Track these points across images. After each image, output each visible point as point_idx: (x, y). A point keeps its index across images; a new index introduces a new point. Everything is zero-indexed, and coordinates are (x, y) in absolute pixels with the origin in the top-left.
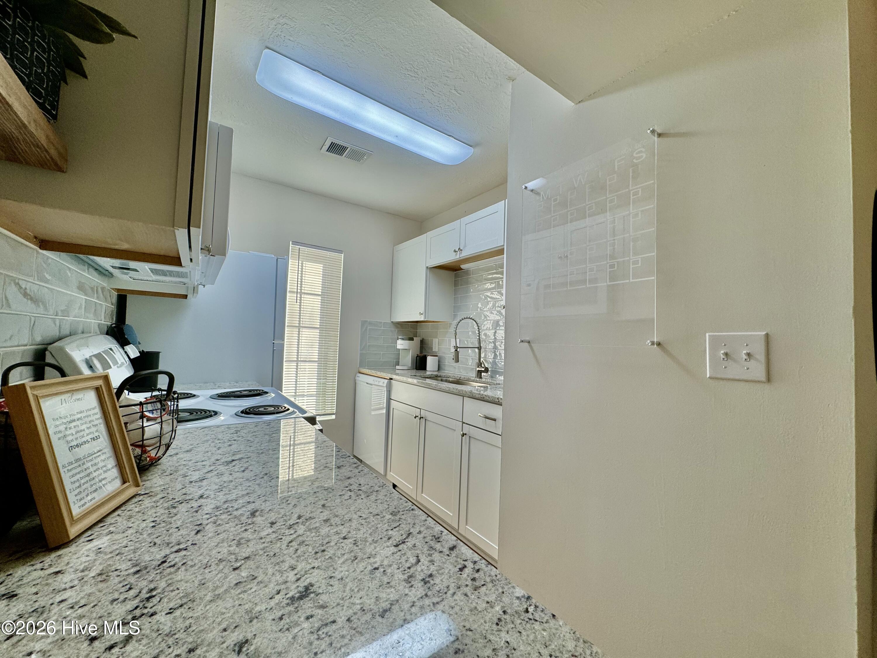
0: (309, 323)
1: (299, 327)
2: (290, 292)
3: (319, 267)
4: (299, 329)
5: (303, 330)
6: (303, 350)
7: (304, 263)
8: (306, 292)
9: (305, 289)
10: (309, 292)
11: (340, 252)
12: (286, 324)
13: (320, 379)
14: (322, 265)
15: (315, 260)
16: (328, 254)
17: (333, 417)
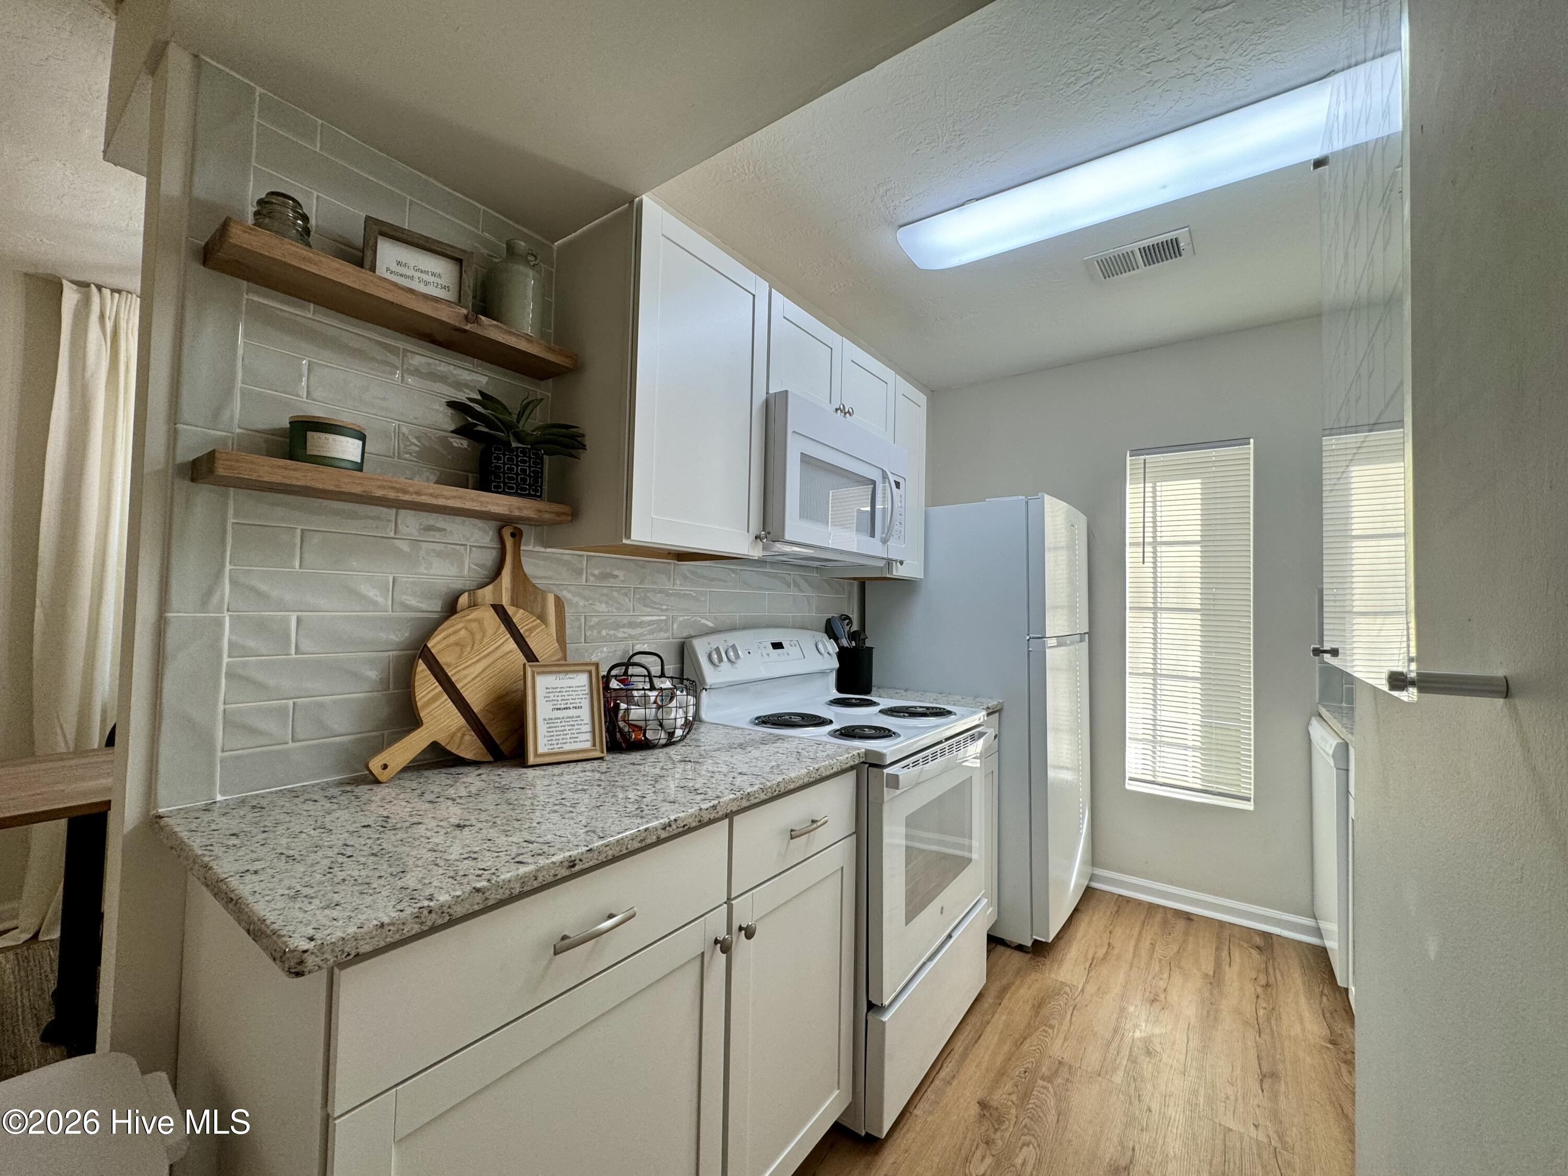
0: (1175, 600)
1: (1155, 610)
2: (1132, 544)
3: (1192, 488)
4: (1155, 614)
5: (1164, 615)
6: (1165, 652)
7: (1158, 484)
8: (1164, 539)
9: (1165, 535)
10: (1172, 539)
11: (1244, 441)
12: (1128, 606)
13: (1210, 717)
14: (1199, 481)
15: (1185, 473)
16: (1213, 453)
17: (1249, 806)
